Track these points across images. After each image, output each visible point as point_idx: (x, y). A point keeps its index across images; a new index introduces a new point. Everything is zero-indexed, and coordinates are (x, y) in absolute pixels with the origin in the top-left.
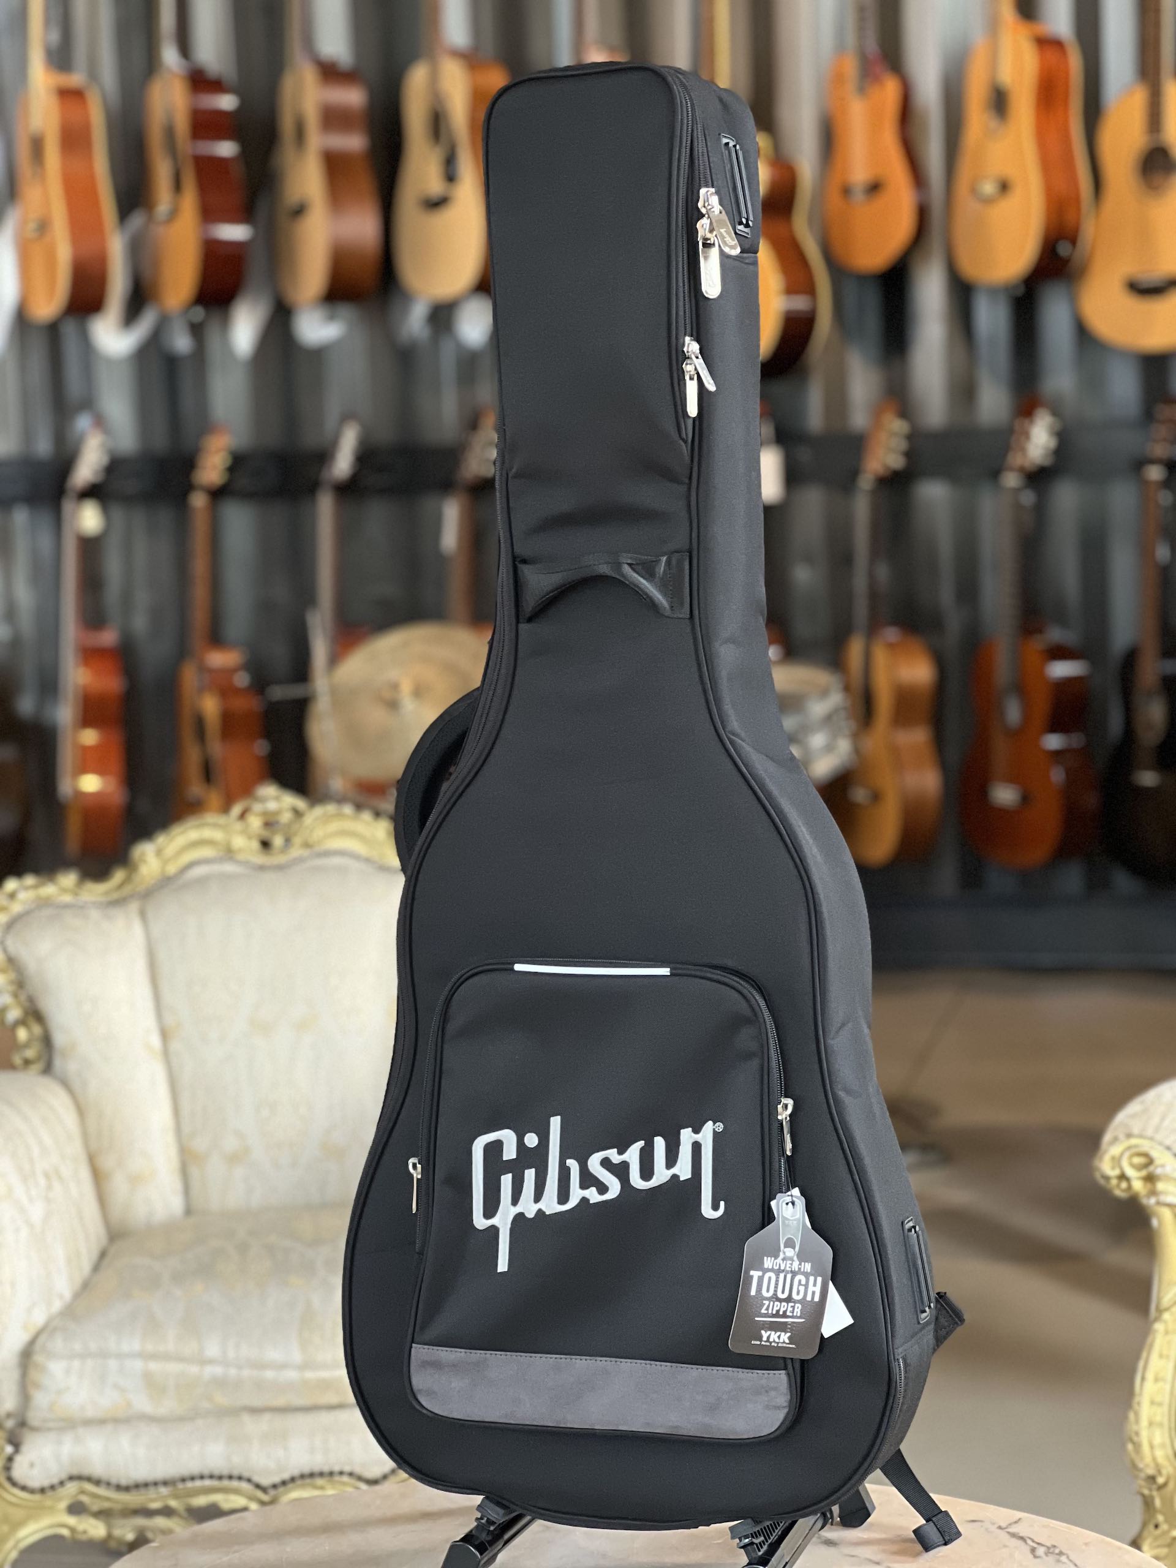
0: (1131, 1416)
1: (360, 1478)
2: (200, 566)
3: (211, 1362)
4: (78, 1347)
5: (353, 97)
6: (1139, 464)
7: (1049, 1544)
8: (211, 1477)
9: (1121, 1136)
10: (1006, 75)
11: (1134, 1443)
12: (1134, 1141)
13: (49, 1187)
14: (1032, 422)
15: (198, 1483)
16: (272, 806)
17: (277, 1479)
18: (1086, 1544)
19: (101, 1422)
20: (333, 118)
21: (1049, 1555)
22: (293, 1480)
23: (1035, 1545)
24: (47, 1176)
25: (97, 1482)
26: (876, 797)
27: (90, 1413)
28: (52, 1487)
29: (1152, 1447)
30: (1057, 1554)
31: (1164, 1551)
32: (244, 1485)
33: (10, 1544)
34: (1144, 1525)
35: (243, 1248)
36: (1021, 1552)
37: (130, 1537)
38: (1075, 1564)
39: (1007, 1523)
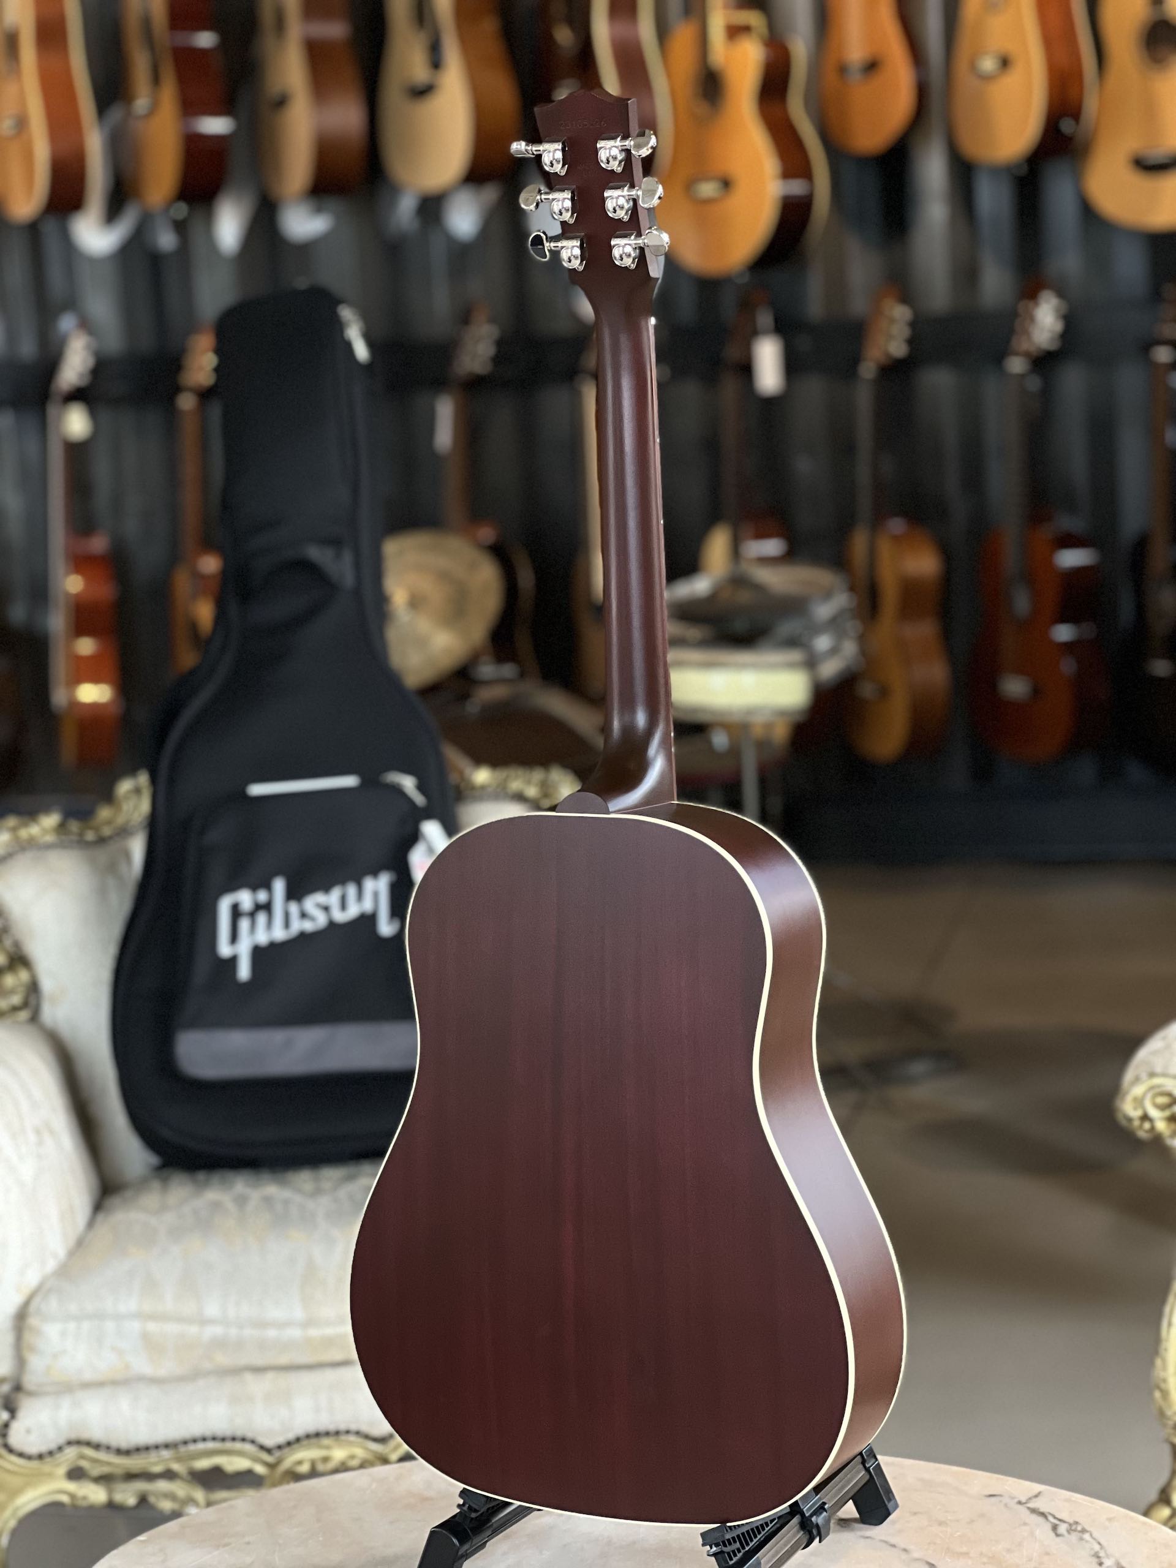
0: (1158, 1362)
1: (367, 1437)
3: (211, 1321)
4: (73, 1308)
6: (1146, 346)
7: (1071, 1521)
8: (214, 1439)
9: (1144, 1076)
11: (1161, 1390)
12: (1157, 1081)
13: (40, 1143)
15: (201, 1446)
17: (281, 1439)
18: (1110, 1520)
19: (99, 1384)
20: (314, 5)
21: (1072, 1532)
22: (298, 1440)
23: (1057, 1522)
24: (38, 1132)
25: (97, 1447)
26: (884, 692)
27: (88, 1376)
28: (51, 1453)
30: (1080, 1532)
32: (248, 1447)
33: (8, 1513)
35: (241, 1201)
36: (1043, 1530)
37: (132, 1501)
38: (1099, 1543)
39: (1027, 1498)
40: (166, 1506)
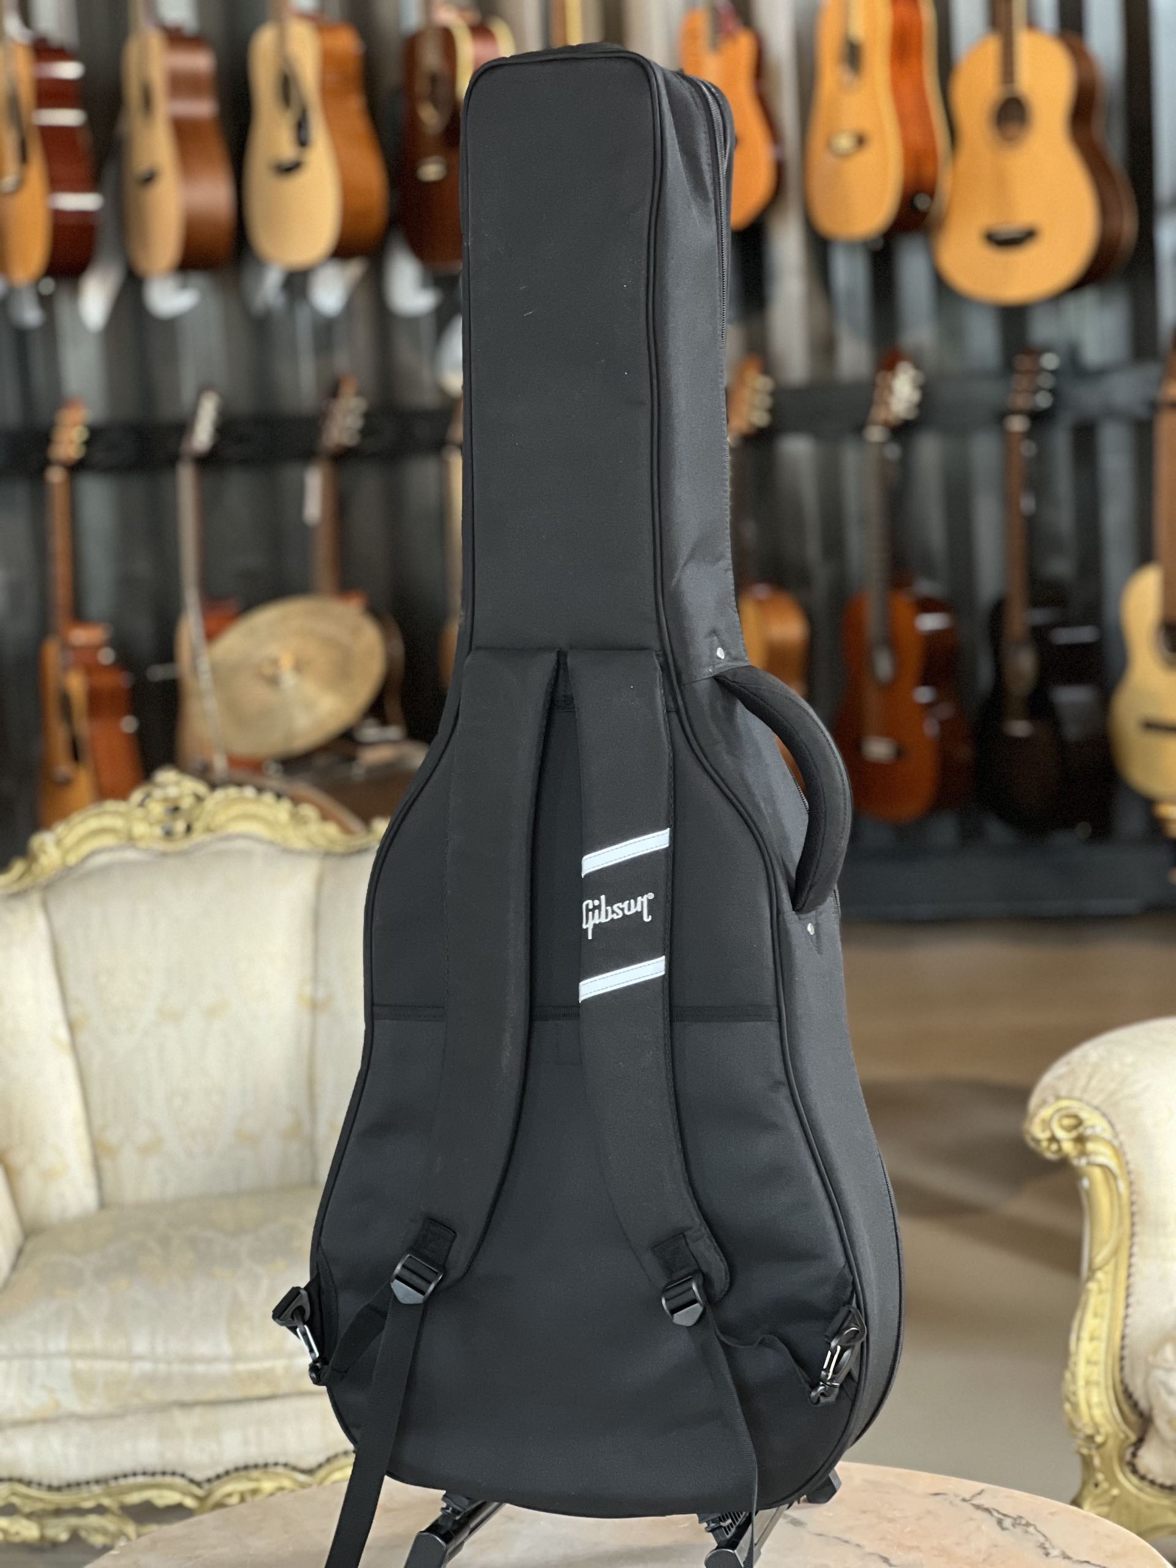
0: (1068, 1375)
1: (295, 1469)
2: (59, 542)
3: (140, 1358)
5: (201, 62)
6: (1001, 416)
7: (1015, 1516)
8: (144, 1474)
9: (1051, 1099)
10: (859, 29)
11: (1071, 1403)
12: (1064, 1103)
14: (894, 375)
15: (131, 1480)
16: (172, 791)
17: (211, 1473)
18: (1052, 1514)
19: (30, 1423)
20: (181, 84)
21: (1017, 1526)
22: (227, 1473)
23: (1001, 1517)
25: (29, 1483)
27: (19, 1414)
29: (1089, 1406)
30: (1024, 1525)
31: (1105, 1509)
32: (178, 1481)
34: (1084, 1484)
35: (165, 1242)
36: (988, 1524)
37: (64, 1537)
38: (1044, 1536)
39: (972, 1495)
40: (98, 1540)
